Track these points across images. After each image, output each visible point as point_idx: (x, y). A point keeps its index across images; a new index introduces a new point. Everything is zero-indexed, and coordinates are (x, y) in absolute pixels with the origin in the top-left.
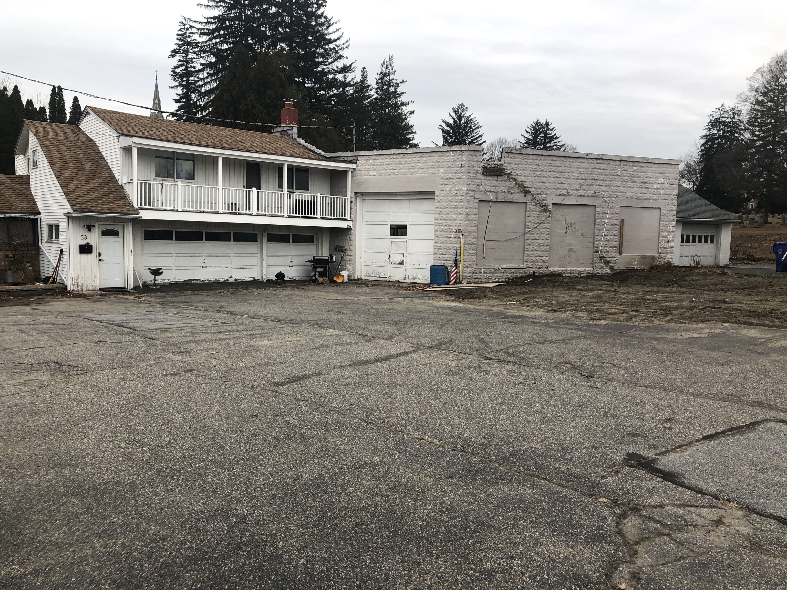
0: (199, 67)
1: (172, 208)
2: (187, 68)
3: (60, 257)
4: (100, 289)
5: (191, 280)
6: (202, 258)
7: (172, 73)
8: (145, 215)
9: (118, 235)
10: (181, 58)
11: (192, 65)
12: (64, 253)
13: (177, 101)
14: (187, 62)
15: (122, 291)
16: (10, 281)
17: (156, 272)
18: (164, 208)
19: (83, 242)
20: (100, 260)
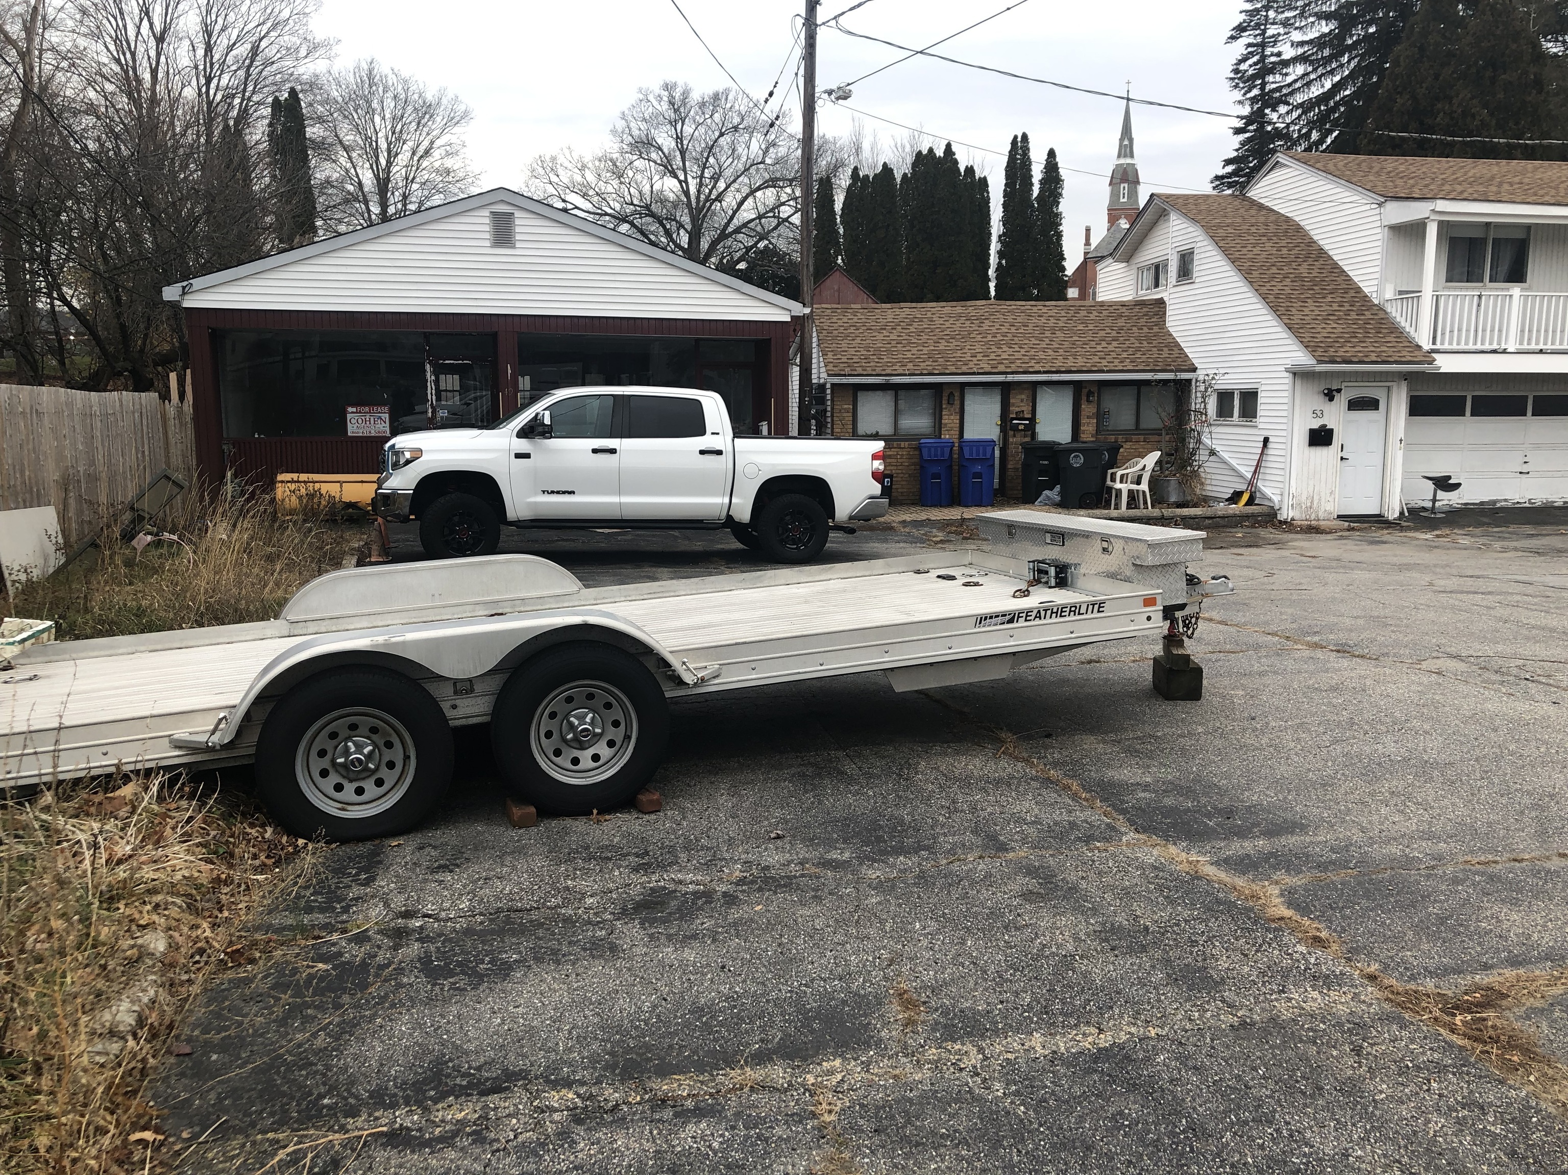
0: (1289, 53)
1: (1495, 346)
2: (1263, 58)
3: (1262, 454)
4: (1339, 517)
5: (1494, 502)
6: (1522, 454)
7: (1232, 75)
8: (1447, 364)
9: (1377, 408)
10: (1251, 40)
11: (1275, 50)
12: (1270, 445)
13: (1238, 131)
14: (1263, 45)
15: (1377, 521)
16: (1173, 499)
17: (1443, 483)
18: (1479, 347)
19: (1316, 425)
20: (1342, 459)
